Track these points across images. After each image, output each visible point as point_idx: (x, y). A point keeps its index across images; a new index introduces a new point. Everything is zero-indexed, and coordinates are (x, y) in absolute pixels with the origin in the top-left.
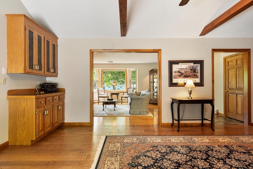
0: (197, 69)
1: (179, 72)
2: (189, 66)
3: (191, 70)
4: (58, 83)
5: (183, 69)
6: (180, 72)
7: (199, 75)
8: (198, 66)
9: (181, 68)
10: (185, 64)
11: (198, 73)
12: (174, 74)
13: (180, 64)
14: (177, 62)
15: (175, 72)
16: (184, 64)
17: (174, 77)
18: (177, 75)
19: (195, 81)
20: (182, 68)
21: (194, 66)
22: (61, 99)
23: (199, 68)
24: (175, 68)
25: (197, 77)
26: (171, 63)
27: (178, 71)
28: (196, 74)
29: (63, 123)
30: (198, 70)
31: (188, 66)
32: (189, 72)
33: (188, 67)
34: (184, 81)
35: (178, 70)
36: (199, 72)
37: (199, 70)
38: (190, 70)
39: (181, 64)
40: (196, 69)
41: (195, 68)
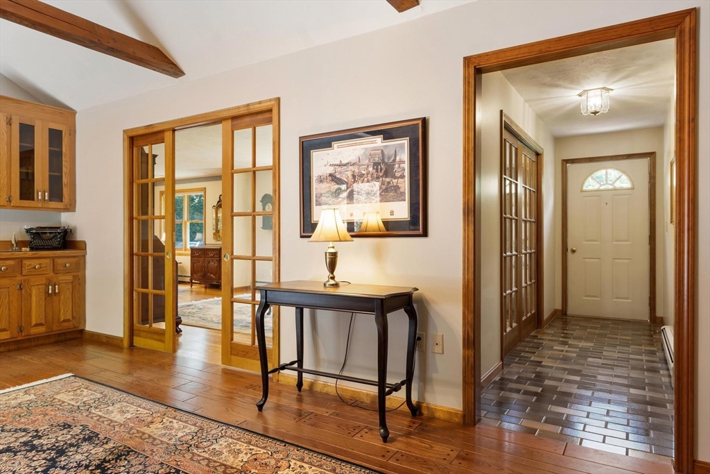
0: (398, 159)
1: (332, 180)
2: (366, 149)
3: (376, 165)
4: (75, 228)
5: (345, 165)
6: (338, 176)
7: (405, 185)
8: (402, 146)
9: (338, 163)
10: (352, 145)
11: (402, 177)
12: (315, 187)
13: (335, 145)
14: (324, 141)
15: (321, 180)
16: (349, 146)
17: (316, 201)
18: (328, 192)
19: (392, 213)
20: (344, 162)
21: (386, 147)
22: (80, 265)
23: (405, 156)
24: (322, 161)
25: (400, 197)
26: (308, 146)
27: (331, 175)
28: (394, 181)
29: (82, 331)
30: (404, 162)
31: (363, 151)
32: (368, 174)
33: (364, 153)
34: (350, 215)
35: (331, 170)
36: (407, 173)
37: (406, 166)
38: (371, 169)
39: (338, 147)
40: (394, 160)
41: (389, 158)
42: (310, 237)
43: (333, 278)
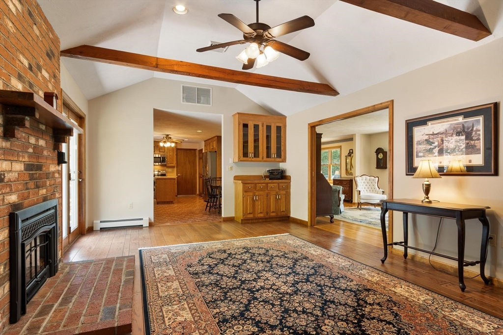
0: (475, 129)
1: (427, 143)
2: (451, 124)
3: (458, 133)
4: (286, 170)
5: (436, 134)
6: (431, 141)
7: (481, 144)
8: (480, 119)
9: (432, 133)
10: (441, 122)
11: (478, 139)
12: (416, 147)
13: (429, 123)
14: (422, 122)
15: (419, 143)
16: (439, 123)
17: (417, 155)
18: (424, 150)
19: (470, 161)
20: (435, 132)
21: (466, 122)
22: (288, 187)
23: (480, 127)
24: (419, 133)
25: (477, 151)
26: (411, 125)
27: (426, 140)
28: (472, 142)
29: (289, 217)
30: (479, 131)
31: (449, 125)
33: (450, 127)
34: (441, 163)
35: (426, 137)
36: (482, 137)
37: (481, 133)
38: (455, 136)
39: (431, 124)
40: (472, 130)
41: (468, 129)
42: (413, 175)
43: (428, 198)
